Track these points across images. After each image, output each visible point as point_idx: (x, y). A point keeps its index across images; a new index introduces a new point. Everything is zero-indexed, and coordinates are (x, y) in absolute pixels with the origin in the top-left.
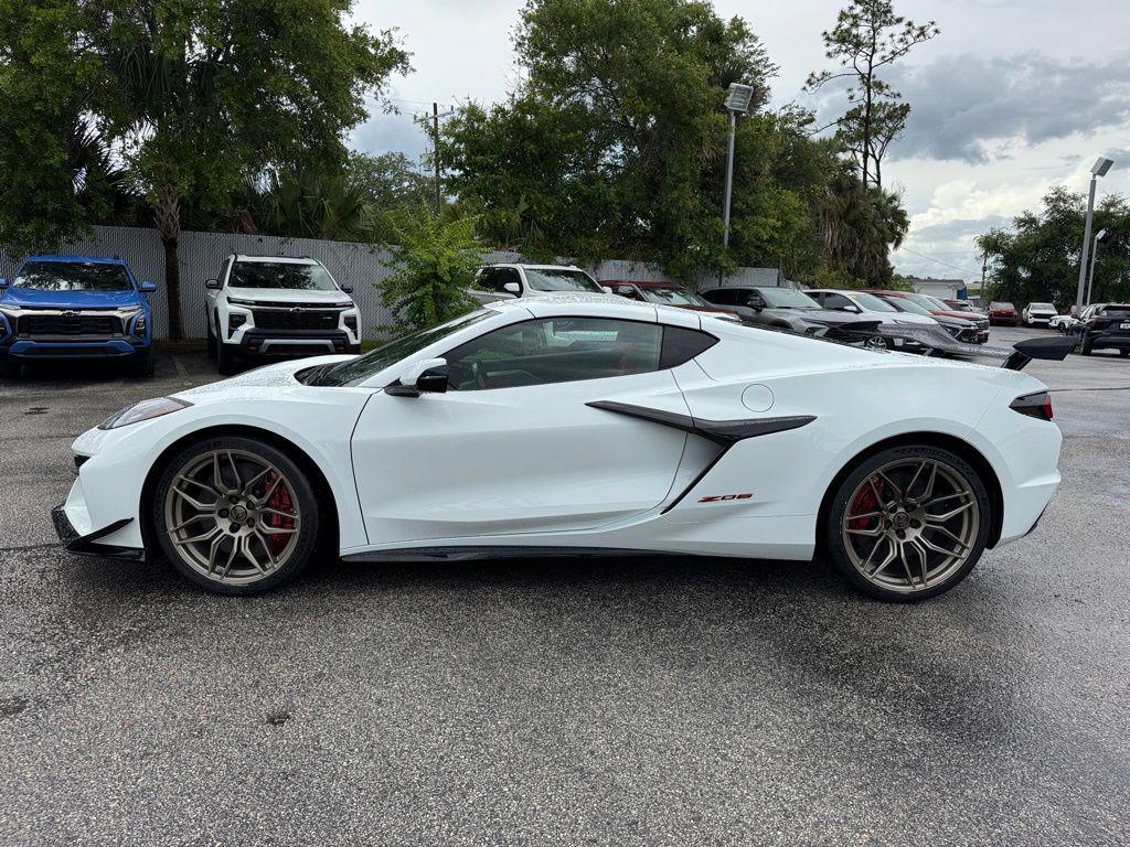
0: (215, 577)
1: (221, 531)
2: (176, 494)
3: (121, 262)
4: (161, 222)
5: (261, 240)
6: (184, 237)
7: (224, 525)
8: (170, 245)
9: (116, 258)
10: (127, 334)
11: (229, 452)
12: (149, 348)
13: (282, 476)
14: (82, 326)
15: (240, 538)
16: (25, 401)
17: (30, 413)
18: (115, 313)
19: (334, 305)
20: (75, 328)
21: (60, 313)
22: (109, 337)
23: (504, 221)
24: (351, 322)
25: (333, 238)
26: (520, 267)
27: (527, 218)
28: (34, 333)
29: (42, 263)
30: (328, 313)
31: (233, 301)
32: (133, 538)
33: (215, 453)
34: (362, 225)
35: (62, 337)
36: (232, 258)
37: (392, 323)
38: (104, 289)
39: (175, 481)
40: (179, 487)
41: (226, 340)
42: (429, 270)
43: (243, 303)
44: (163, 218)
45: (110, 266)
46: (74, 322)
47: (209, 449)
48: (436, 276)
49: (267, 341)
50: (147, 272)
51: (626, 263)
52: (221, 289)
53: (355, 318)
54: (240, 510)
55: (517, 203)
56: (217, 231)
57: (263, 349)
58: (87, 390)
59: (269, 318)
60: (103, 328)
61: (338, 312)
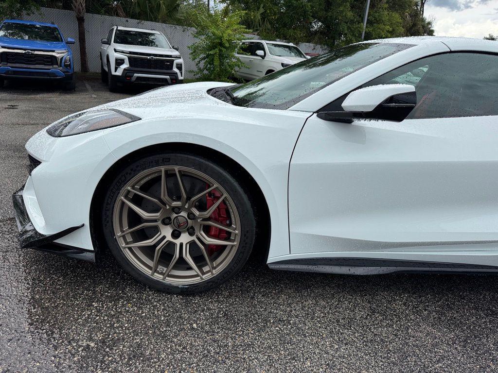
0: (158, 277)
1: (164, 237)
2: (123, 203)
3: (56, 26)
4: (75, 7)
5: (127, 21)
6: (88, 17)
7: (167, 232)
8: (81, 20)
9: (53, 23)
10: (61, 66)
11: (177, 168)
12: (72, 74)
13: (226, 195)
14: (35, 60)
15: (181, 245)
16: (6, 100)
17: (7, 108)
18: (53, 54)
19: (171, 56)
20: (31, 61)
21: (24, 52)
22: (51, 67)
23: (252, 17)
24: (179, 67)
25: (164, 22)
26: (264, 42)
27: (264, 16)
28: (10, 63)
29: (13, 23)
30: (168, 61)
31: (116, 51)
32: (84, 241)
33: (163, 169)
34: (179, 16)
35: (25, 66)
36: (115, 28)
37: (196, 69)
38: (47, 40)
39: (123, 191)
40: (126, 197)
41: (113, 73)
42: (217, 41)
43: (123, 52)
44: (77, 5)
45: (50, 27)
46: (31, 57)
47: (158, 164)
48: (221, 44)
49: (136, 75)
50: (69, 32)
51: (312, 45)
52: (110, 44)
53: (181, 65)
54: (181, 220)
55: (258, 8)
56: (105, 14)
57: (133, 79)
58: (39, 96)
59: (137, 61)
60: (48, 62)
61: (173, 61)
